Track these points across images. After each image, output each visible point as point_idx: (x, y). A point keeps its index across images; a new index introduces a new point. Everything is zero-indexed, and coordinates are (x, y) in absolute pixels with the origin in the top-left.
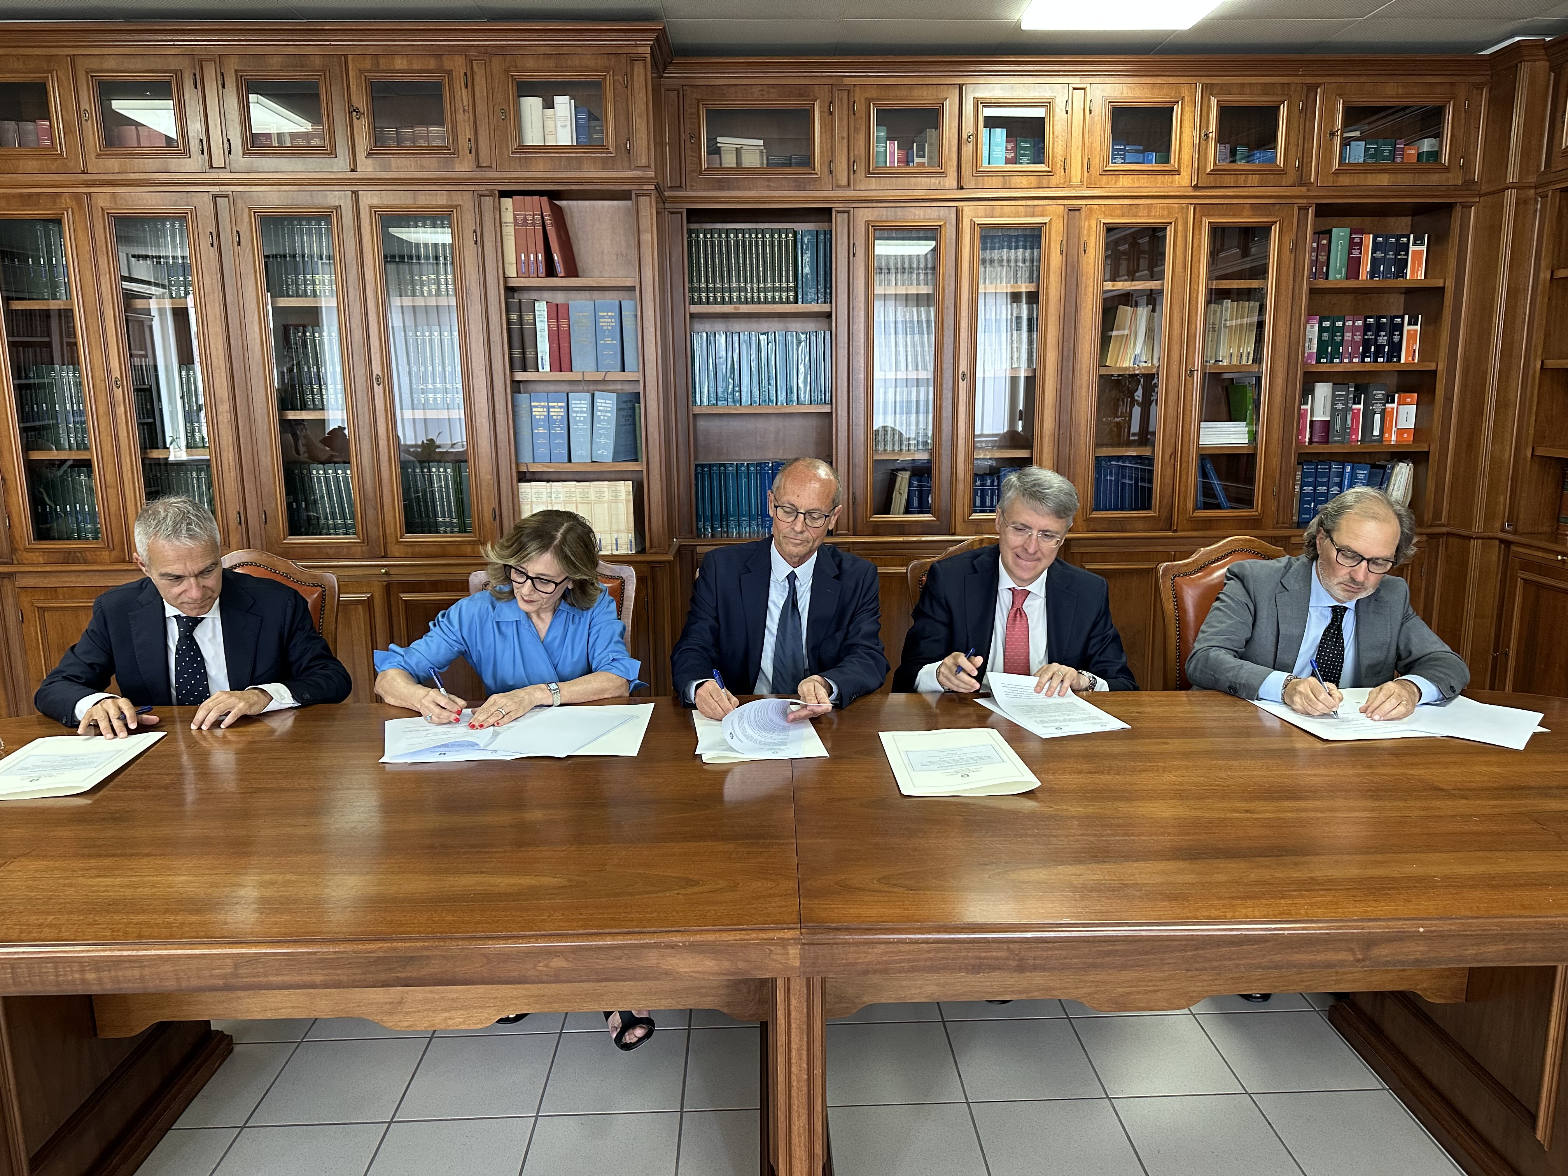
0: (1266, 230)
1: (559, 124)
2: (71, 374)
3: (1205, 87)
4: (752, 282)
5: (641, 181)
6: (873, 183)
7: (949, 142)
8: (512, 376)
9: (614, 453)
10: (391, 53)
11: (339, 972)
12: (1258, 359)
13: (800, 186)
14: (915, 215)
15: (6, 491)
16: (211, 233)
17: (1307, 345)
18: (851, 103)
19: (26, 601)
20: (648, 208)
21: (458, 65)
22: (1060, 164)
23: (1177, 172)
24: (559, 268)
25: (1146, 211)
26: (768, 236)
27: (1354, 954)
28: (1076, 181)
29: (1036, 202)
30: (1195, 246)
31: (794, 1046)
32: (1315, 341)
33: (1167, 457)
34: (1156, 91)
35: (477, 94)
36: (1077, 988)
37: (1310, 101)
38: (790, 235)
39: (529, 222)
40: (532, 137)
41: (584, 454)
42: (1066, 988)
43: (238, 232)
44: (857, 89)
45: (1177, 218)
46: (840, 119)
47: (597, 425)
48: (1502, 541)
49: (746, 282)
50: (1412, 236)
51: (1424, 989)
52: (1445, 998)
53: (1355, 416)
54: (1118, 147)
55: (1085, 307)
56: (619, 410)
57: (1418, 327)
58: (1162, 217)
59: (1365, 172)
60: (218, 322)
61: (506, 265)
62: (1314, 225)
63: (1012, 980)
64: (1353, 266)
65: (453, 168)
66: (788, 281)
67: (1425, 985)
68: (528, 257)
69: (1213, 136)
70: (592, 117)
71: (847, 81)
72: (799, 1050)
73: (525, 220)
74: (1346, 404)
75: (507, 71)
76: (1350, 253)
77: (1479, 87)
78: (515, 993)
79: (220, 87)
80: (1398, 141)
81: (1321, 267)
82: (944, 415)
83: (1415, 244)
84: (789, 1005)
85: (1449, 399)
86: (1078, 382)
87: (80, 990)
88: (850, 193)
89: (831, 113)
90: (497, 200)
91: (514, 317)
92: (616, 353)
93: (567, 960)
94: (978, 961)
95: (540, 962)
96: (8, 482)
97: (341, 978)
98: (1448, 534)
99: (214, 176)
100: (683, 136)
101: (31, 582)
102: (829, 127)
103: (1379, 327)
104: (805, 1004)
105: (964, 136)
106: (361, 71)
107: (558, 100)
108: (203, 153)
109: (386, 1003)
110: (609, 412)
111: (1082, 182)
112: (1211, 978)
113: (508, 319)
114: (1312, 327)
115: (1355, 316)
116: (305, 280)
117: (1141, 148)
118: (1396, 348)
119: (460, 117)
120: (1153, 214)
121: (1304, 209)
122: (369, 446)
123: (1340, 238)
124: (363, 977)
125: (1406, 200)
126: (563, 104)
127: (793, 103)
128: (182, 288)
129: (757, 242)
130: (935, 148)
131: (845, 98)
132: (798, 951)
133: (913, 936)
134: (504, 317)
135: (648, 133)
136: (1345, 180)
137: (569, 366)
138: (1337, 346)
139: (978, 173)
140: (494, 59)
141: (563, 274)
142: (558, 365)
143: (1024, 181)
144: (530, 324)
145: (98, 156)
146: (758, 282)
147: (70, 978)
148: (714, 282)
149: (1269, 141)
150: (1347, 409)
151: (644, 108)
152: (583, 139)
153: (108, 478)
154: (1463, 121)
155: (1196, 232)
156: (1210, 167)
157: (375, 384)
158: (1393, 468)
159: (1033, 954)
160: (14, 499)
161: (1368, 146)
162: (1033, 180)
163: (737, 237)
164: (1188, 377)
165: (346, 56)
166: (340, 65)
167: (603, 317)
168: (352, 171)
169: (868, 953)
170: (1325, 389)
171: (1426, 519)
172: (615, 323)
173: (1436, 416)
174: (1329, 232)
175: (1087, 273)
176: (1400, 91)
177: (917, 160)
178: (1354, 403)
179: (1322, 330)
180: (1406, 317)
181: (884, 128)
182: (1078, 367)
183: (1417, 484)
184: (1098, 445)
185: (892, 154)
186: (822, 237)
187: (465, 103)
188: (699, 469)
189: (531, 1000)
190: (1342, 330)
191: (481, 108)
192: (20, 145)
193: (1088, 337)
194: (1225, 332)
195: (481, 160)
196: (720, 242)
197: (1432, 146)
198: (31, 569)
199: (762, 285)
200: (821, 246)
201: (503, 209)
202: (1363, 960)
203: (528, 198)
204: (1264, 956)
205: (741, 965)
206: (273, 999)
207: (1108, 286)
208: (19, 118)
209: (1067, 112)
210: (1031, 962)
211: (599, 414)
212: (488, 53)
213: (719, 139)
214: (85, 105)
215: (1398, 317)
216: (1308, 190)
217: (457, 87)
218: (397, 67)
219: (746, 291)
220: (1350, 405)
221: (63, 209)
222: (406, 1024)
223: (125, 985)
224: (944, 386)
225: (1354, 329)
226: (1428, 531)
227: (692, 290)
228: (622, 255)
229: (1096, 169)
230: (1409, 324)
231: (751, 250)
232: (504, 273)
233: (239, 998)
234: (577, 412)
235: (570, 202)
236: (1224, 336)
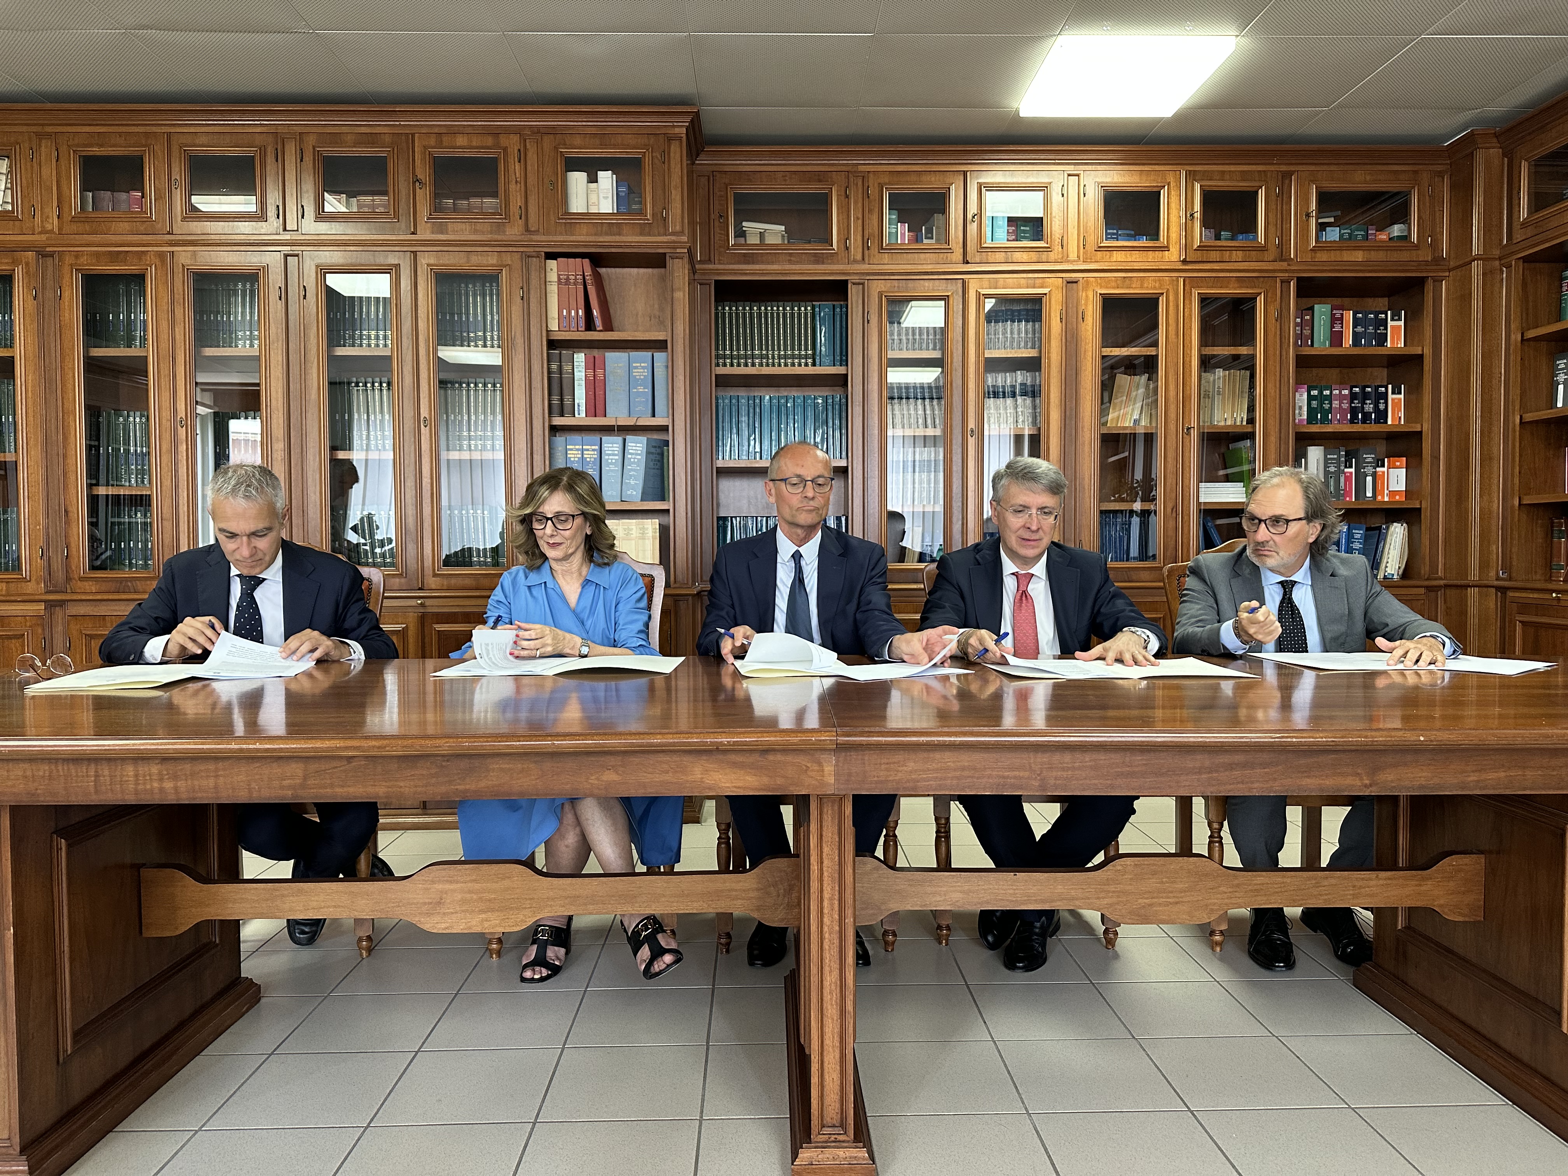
0: (1253, 299)
1: (601, 195)
2: (138, 420)
3: (1189, 174)
4: (773, 350)
5: (674, 245)
6: (886, 258)
7: (955, 222)
8: (550, 421)
9: (643, 493)
10: (453, 132)
12: (1251, 421)
13: (818, 259)
14: (924, 286)
15: (68, 523)
16: (280, 288)
17: (1297, 412)
18: (866, 188)
19: (74, 628)
20: (679, 271)
21: (513, 143)
22: (1057, 241)
23: (1166, 248)
24: (598, 323)
25: (1139, 282)
26: (788, 308)
28: (1073, 256)
29: (1036, 275)
30: (1186, 315)
32: (1305, 408)
33: (1169, 510)
34: (1144, 178)
35: (529, 168)
37: (1286, 187)
38: (809, 308)
39: (572, 281)
40: (577, 205)
41: (614, 493)
43: (304, 287)
44: (871, 175)
45: (1168, 290)
46: (856, 203)
47: (628, 467)
48: (1498, 588)
49: (767, 349)
50: (1389, 312)
51: (1441, 906)
52: (1460, 914)
53: (1348, 479)
54: (1111, 231)
55: (1085, 370)
56: (648, 453)
57: (1402, 396)
58: (1155, 288)
59: (1341, 249)
60: (280, 367)
61: (549, 320)
62: (1297, 304)
64: (1336, 338)
65: (504, 232)
66: (806, 349)
67: (1442, 902)
68: (569, 313)
69: (1197, 215)
70: (630, 191)
71: (861, 168)
73: (568, 279)
74: (1338, 467)
75: (556, 148)
76: (1332, 327)
77: (1441, 174)
79: (299, 160)
80: (1370, 227)
81: (1306, 335)
82: (954, 468)
83: (1392, 320)
85: (1436, 457)
86: (1080, 440)
88: (865, 267)
89: (847, 197)
90: (543, 260)
91: (554, 367)
92: (647, 400)
93: (617, 773)
94: (1002, 781)
95: (592, 775)
96: (70, 514)
97: (402, 790)
98: (1446, 586)
99: (288, 237)
100: (712, 216)
101: (82, 610)
102: (845, 211)
103: (1365, 396)
105: (969, 217)
106: (425, 147)
107: (601, 174)
108: (278, 217)
109: (425, 904)
110: (639, 455)
111: (1078, 257)
112: (1230, 890)
113: (549, 369)
114: (1301, 395)
115: (1342, 384)
116: (361, 335)
117: (1133, 232)
118: (1382, 416)
119: (513, 186)
120: (1146, 285)
121: (1285, 282)
122: (413, 484)
123: (1324, 313)
125: (1381, 275)
126: (606, 178)
127: (813, 188)
128: (248, 342)
129: (778, 314)
130: (942, 230)
131: (860, 183)
132: (833, 768)
133: (941, 739)
134: (545, 366)
135: (683, 203)
136: (1323, 256)
137: (603, 412)
138: (1325, 413)
139: (982, 249)
140: (545, 137)
141: (601, 328)
142: (593, 411)
143: (1024, 256)
144: (568, 373)
145: (184, 219)
146: (779, 349)
147: (148, 787)
148: (738, 349)
149: (1250, 226)
150: (1339, 472)
151: (679, 181)
152: (623, 209)
153: (164, 511)
154: (1428, 204)
155: (1187, 302)
156: (1197, 243)
157: (422, 426)
158: (1388, 528)
159: (1054, 774)
160: (75, 530)
161: (1342, 232)
162: (1034, 256)
163: (760, 309)
164: (1185, 435)
165: (413, 135)
166: (407, 143)
167: (636, 368)
168: (413, 233)
170: (1317, 452)
171: (1423, 572)
172: (647, 373)
173: (1425, 473)
174: (1312, 309)
175: (1086, 338)
176: (1368, 178)
177: (925, 241)
178: (1346, 467)
179: (1310, 398)
180: (1390, 386)
181: (896, 212)
182: (1080, 425)
183: (1413, 543)
184: (1101, 500)
185: (903, 235)
186: (838, 310)
187: (518, 175)
188: (721, 522)
190: (1330, 398)
191: (532, 180)
192: (113, 210)
193: (1089, 397)
194: (1218, 399)
195: (530, 226)
196: (744, 314)
197: (1401, 230)
198: (84, 597)
199: (782, 353)
200: (838, 318)
201: (548, 270)
202: (1371, 785)
203: (571, 260)
205: (780, 781)
207: (1107, 351)
208: (113, 191)
209: (1063, 195)
210: (1052, 782)
211: (630, 456)
212: (538, 132)
213: (744, 224)
214: (176, 175)
215: (1382, 387)
216: (1289, 265)
217: (511, 160)
218: (458, 144)
219: (768, 358)
220: (1342, 468)
221: (147, 265)
222: (444, 925)
224: (954, 442)
225: (1341, 397)
226: (1426, 583)
227: (718, 357)
228: (655, 317)
229: (1091, 245)
230: (1393, 393)
231: (772, 321)
232: (547, 326)
234: (609, 455)
235: (609, 270)
236: (1218, 402)
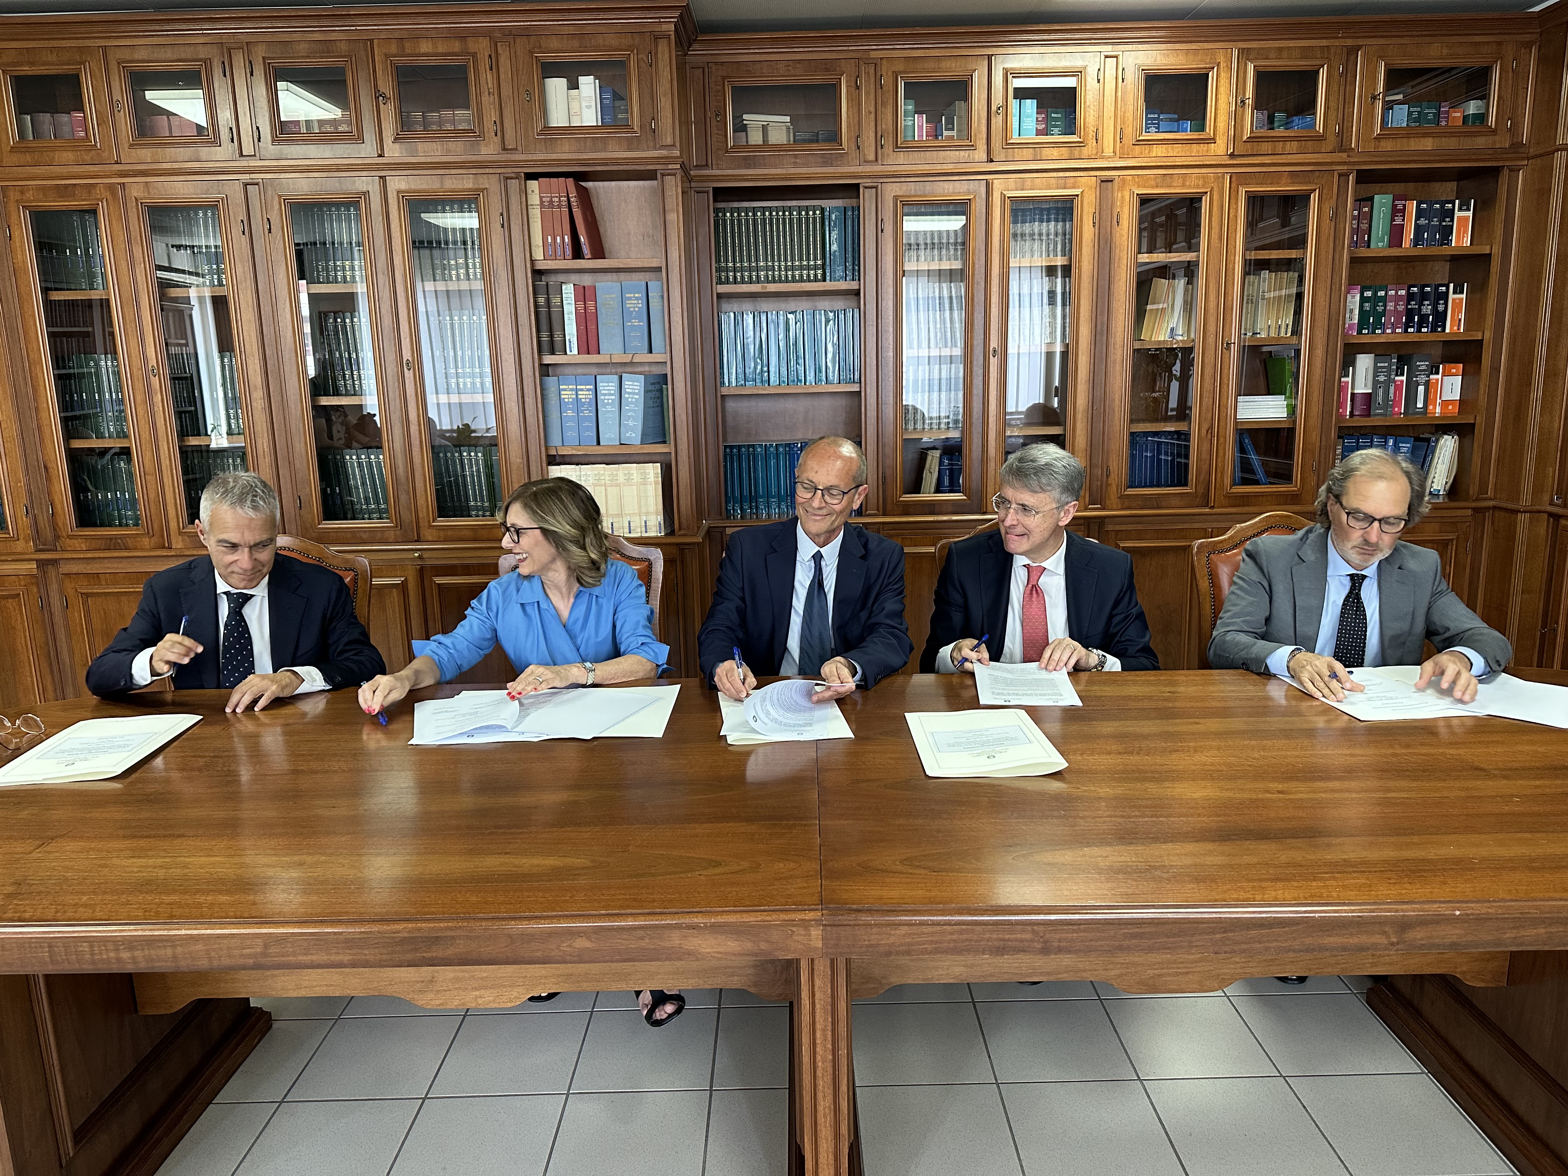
0: (1305, 198)
1: (584, 104)
2: (109, 363)
3: (1241, 51)
4: (779, 261)
5: (667, 160)
6: (901, 157)
7: (979, 114)
8: (540, 359)
9: (642, 435)
10: (416, 37)
11: (366, 952)
12: (1296, 331)
13: (827, 161)
14: (944, 189)
15: (49, 479)
16: (242, 221)
17: (1348, 316)
18: (878, 77)
19: (69, 586)
20: (673, 187)
21: (482, 47)
22: (1092, 134)
23: (1213, 140)
24: (586, 250)
25: (1181, 180)
26: (795, 213)
27: (1388, 937)
28: (1108, 151)
29: (1067, 174)
30: (1231, 216)
31: (818, 1026)
32: (1357, 312)
33: (1204, 431)
34: (1191, 57)
35: (502, 76)
36: (1106, 970)
37: (1351, 64)
38: (818, 212)
39: (556, 204)
40: (558, 119)
41: (613, 436)
42: (1096, 970)
43: (268, 219)
44: (884, 62)
45: (1212, 188)
46: (868, 93)
47: (625, 407)
48: (1551, 515)
49: (773, 261)
50: (1457, 201)
51: (1463, 973)
52: (1483, 981)
53: (1398, 388)
54: (1152, 116)
55: (1119, 280)
56: (646, 392)
57: (1464, 296)
58: (1198, 187)
59: (1408, 136)
60: (251, 309)
61: (533, 248)
62: (1355, 191)
63: (1041, 961)
64: (1396, 234)
65: (479, 150)
66: (815, 259)
67: (1464, 969)
68: (554, 239)
69: (1249, 102)
70: (617, 97)
71: (873, 55)
72: (824, 1030)
73: (551, 202)
74: (1389, 376)
75: (531, 53)
76: (1393, 220)
77: (1528, 45)
78: (544, 972)
79: (249, 75)
80: (1443, 104)
81: (1363, 234)
82: (975, 391)
83: (1460, 209)
84: (813, 986)
85: (1495, 369)
86: (1111, 357)
87: (115, 969)
88: (877, 168)
89: (858, 88)
90: (523, 182)
91: (542, 300)
92: (643, 334)
93: (591, 941)
94: (1001, 943)
95: (563, 942)
96: (51, 470)
97: (368, 957)
98: (1495, 508)
99: (245, 164)
100: (709, 114)
101: (74, 568)
102: (855, 102)
103: (1424, 296)
104: (829, 985)
105: (994, 108)
106: (387, 56)
107: (582, 80)
108: (233, 141)
109: (417, 982)
110: (637, 394)
111: (1114, 152)
112: (1243, 960)
113: (535, 302)
114: (1353, 297)
115: (1398, 285)
116: (335, 266)
117: (1176, 116)
118: (1441, 318)
119: (485, 98)
120: (1188, 183)
121: (1344, 176)
122: (401, 431)
123: (1383, 205)
124: (389, 957)
125: (1451, 165)
126: (588, 84)
127: (818, 79)
128: (215, 277)
129: (784, 220)
130: (964, 120)
131: (872, 71)
132: (820, 932)
133: (935, 918)
134: (532, 300)
135: (673, 111)
136: (1387, 146)
137: (596, 349)
138: (1379, 316)
139: (1008, 145)
140: (518, 40)
141: (589, 256)
142: (586, 347)
143: (1055, 153)
144: (557, 307)
145: (131, 146)
146: (786, 260)
147: (105, 957)
148: (741, 261)
149: (1309, 106)
150: (1389, 381)
151: (668, 86)
152: (608, 119)
153: (147, 466)
154: (1510, 82)
155: (1233, 201)
156: (1247, 134)
157: (405, 369)
158: (1437, 441)
159: (1058, 936)
160: (57, 487)
161: (1411, 109)
162: (1064, 151)
163: (764, 215)
164: (1224, 350)
165: (371, 41)
166: (367, 51)
167: (630, 298)
168: (380, 156)
169: (890, 934)
170: (1367, 360)
171: (1471, 492)
172: (642, 304)
173: (1482, 386)
174: (1371, 199)
175: (1121, 245)
176: (1445, 51)
177: (945, 133)
178: (1397, 375)
179: (1363, 300)
180: (1452, 285)
181: (912, 102)
182: (1112, 341)
183: (1463, 457)
184: (1132, 421)
185: (921, 128)
186: (850, 213)
187: (490, 85)
188: (728, 450)
189: (560, 979)
190: (1384, 300)
191: (506, 91)
192: (55, 137)
193: (1122, 311)
194: (1263, 304)
195: (506, 143)
196: (747, 221)
197: (1478, 108)
198: (74, 556)
199: (789, 264)
200: (849, 222)
201: (529, 191)
202: (1398, 943)
203: (554, 180)
204: (1295, 939)
205: (763, 946)
206: (307, 978)
207: (1144, 258)
208: (54, 110)
209: (1099, 81)
210: (1056, 944)
211: (627, 396)
212: (511, 34)
213: (745, 117)
214: (117, 96)
215: (1442, 285)
216: (1349, 156)
217: (481, 68)
218: (422, 51)
219: (774, 270)
220: (1393, 377)
221: (98, 199)
222: (438, 1002)
223: (158, 964)
224: (975, 363)
225: (1397, 298)
226: (1474, 505)
227: (719, 270)
228: (649, 236)
229: (1129, 139)
230: (1455, 292)
231: (778, 228)
232: (531, 256)
233: (274, 976)
234: (605, 395)
235: (596, 183)
236: (1262, 308)
